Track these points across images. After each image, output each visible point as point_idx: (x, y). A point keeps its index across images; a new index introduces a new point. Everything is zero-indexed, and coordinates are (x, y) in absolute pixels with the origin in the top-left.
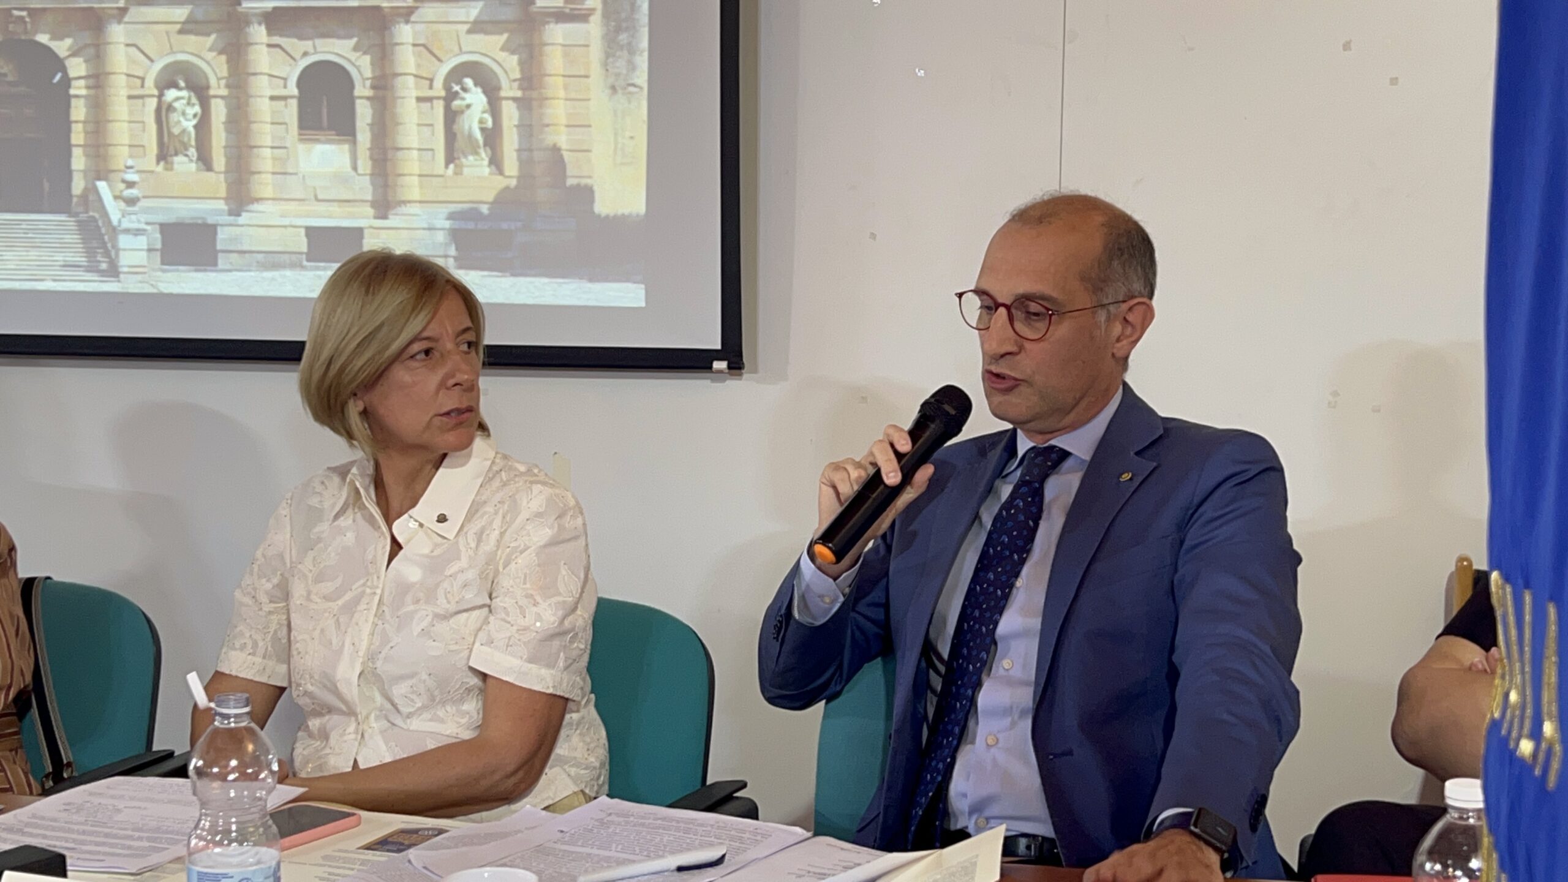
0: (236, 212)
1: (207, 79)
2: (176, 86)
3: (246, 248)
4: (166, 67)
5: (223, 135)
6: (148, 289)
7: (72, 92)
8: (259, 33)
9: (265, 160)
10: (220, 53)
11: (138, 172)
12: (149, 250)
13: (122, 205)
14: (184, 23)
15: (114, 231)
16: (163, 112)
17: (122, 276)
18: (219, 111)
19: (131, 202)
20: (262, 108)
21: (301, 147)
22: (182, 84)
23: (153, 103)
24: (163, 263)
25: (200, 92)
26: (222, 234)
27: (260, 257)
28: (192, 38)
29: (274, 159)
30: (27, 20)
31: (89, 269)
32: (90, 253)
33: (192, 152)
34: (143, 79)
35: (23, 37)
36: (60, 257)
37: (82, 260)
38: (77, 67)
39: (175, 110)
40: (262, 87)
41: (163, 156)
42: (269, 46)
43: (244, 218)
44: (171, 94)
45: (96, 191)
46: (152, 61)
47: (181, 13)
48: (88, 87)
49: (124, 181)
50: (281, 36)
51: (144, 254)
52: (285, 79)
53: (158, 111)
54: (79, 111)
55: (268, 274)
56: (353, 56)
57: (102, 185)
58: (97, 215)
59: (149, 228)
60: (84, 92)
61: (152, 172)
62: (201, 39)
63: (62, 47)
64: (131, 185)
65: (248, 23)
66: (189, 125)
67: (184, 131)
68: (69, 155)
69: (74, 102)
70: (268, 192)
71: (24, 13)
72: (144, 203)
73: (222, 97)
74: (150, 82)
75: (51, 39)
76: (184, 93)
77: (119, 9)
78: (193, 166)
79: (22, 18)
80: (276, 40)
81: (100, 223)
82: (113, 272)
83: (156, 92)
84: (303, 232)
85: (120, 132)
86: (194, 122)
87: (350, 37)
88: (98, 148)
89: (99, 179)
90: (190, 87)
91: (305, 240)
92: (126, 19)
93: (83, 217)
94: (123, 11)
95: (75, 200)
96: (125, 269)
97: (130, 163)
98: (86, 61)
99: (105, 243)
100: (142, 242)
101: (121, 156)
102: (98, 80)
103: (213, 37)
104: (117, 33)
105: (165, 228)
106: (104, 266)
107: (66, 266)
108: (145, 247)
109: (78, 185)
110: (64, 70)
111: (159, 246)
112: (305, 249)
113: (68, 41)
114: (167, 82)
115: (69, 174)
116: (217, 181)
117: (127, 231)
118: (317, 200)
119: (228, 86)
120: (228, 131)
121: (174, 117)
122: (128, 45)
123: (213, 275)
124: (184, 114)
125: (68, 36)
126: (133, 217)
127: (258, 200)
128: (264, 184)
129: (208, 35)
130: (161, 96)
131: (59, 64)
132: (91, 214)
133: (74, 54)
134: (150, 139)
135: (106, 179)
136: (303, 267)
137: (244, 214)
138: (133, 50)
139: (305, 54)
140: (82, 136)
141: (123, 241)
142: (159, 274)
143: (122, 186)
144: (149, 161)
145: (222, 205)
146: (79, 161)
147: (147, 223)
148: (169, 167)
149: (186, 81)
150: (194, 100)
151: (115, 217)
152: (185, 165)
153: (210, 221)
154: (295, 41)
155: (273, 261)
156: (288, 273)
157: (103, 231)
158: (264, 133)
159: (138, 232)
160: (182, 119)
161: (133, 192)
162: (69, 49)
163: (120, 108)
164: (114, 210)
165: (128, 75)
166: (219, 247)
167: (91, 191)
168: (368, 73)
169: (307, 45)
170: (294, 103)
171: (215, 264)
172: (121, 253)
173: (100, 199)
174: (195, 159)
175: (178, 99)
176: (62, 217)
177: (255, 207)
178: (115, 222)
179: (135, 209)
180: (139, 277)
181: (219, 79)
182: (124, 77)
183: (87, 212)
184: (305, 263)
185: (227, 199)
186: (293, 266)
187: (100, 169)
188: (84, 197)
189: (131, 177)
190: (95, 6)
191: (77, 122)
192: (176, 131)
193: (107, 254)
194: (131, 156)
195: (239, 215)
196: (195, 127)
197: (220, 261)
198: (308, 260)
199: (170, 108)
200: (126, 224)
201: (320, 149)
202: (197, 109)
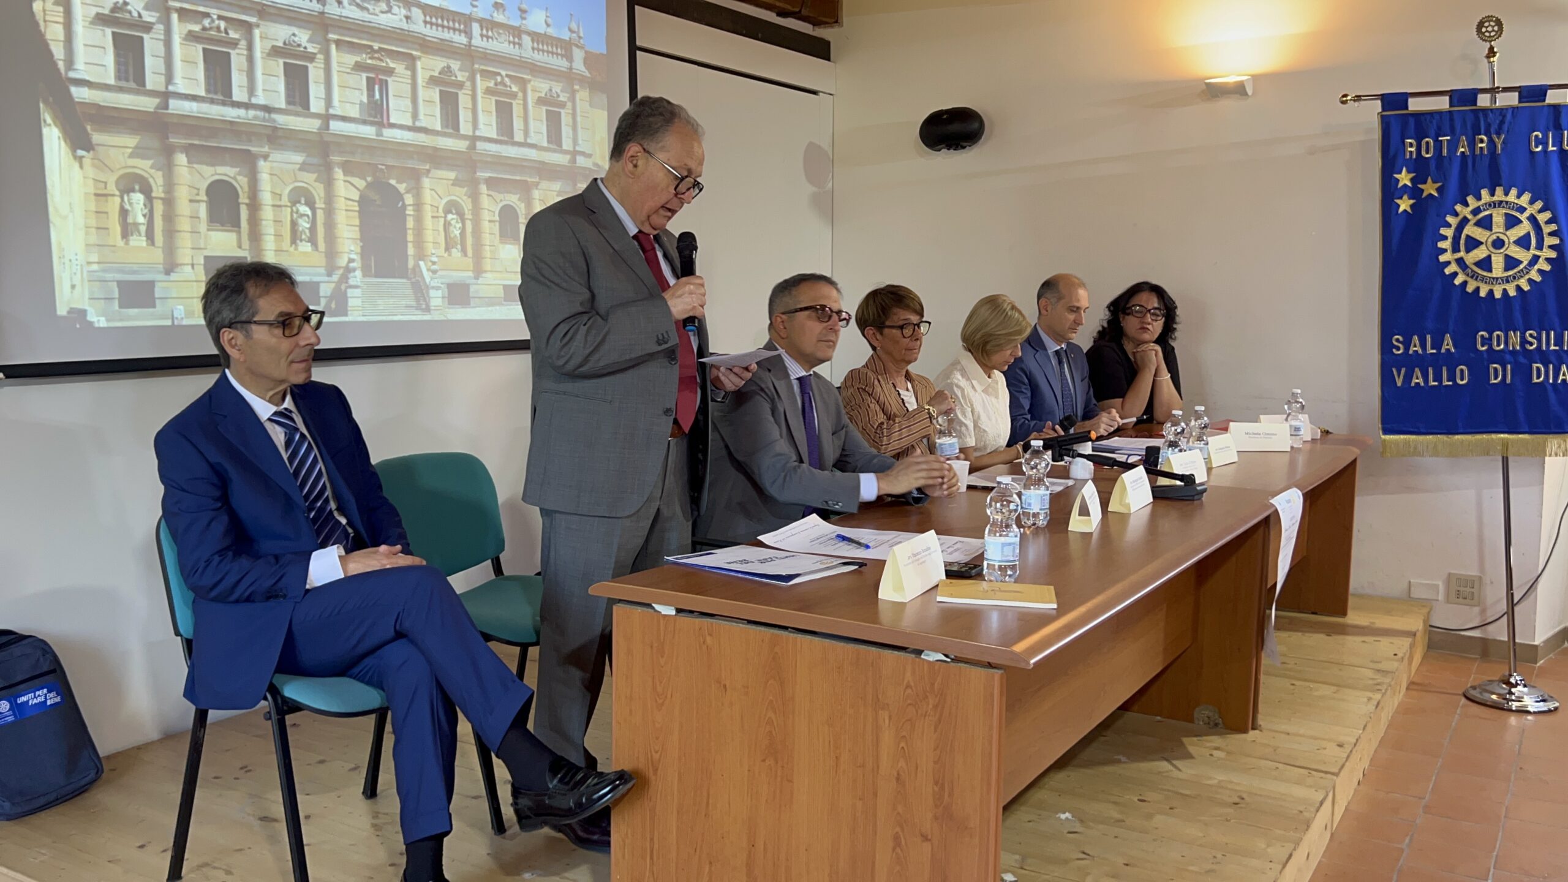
0: (477, 278)
1: (463, 209)
2: (451, 212)
3: (481, 296)
4: (448, 202)
5: (471, 239)
6: (442, 318)
7: (407, 212)
8: (483, 188)
9: (487, 251)
10: (469, 197)
11: (437, 256)
12: (443, 297)
13: (430, 273)
14: (454, 180)
15: (427, 287)
16: (447, 225)
17: (432, 312)
18: (469, 226)
19: (434, 272)
20: (486, 225)
21: (501, 246)
22: (454, 212)
23: (442, 220)
24: (449, 304)
25: (461, 215)
26: (472, 289)
27: (487, 300)
28: (457, 188)
29: (491, 251)
30: (385, 171)
31: (418, 308)
32: (417, 300)
33: (459, 247)
34: (437, 208)
35: (384, 180)
36: (404, 302)
37: (413, 303)
38: (409, 199)
39: (451, 225)
40: (486, 216)
41: (447, 249)
42: (488, 195)
43: (479, 282)
44: (450, 216)
45: (419, 266)
46: (441, 198)
47: (452, 175)
48: (414, 210)
49: (431, 261)
50: (492, 191)
51: (440, 300)
52: (494, 212)
53: (445, 225)
54: (410, 223)
55: (490, 308)
56: (518, 203)
57: (421, 263)
58: (420, 279)
59: (442, 286)
60: (412, 213)
61: (443, 256)
62: (461, 189)
63: (402, 188)
64: (434, 263)
65: (479, 183)
66: (457, 233)
67: (456, 236)
68: (406, 246)
69: (408, 217)
70: (488, 268)
71: (384, 167)
72: (440, 273)
73: (470, 219)
74: (441, 210)
75: (397, 182)
76: (455, 216)
77: (427, 170)
78: (459, 254)
79: (382, 169)
80: (491, 193)
81: (421, 283)
82: (428, 310)
83: (443, 215)
84: (502, 287)
85: (429, 235)
86: (459, 232)
87: (517, 194)
88: (419, 243)
89: (420, 260)
90: (458, 213)
91: (502, 291)
92: (430, 176)
93: (413, 280)
94: (428, 171)
95: (410, 271)
96: (433, 308)
97: (433, 252)
98: (413, 196)
99: (424, 294)
100: (439, 293)
101: (430, 248)
102: (418, 206)
103: (466, 189)
104: (426, 182)
105: (450, 286)
106: (424, 306)
107: (408, 307)
108: (441, 296)
109: (411, 263)
110: (403, 200)
111: (447, 295)
112: (502, 295)
113: (404, 185)
114: (447, 211)
115: (406, 256)
116: (469, 262)
117: (433, 288)
118: (507, 272)
119: (472, 214)
120: (473, 237)
121: (452, 228)
122: (431, 190)
123: (468, 309)
124: (455, 227)
125: (404, 182)
126: (436, 280)
127: (486, 272)
128: (487, 264)
129: (464, 187)
130: (445, 217)
131: (400, 197)
132: (417, 278)
133: (407, 192)
134: (442, 239)
135: (423, 260)
136: (503, 305)
137: (480, 279)
138: (433, 192)
139: (501, 201)
140: (412, 236)
141: (432, 293)
142: (447, 310)
143: (430, 264)
144: (441, 251)
145: (471, 274)
146: (411, 250)
147: (442, 284)
148: (450, 255)
149: (456, 210)
150: (459, 221)
151: (428, 280)
152: (456, 253)
153: (467, 282)
154: (497, 194)
155: (491, 302)
156: (498, 308)
157: (423, 287)
158: (487, 239)
159: (437, 288)
160: (454, 230)
161: (434, 267)
162: (405, 189)
163: (428, 222)
164: (427, 275)
165: (432, 205)
166: (471, 295)
167: (417, 267)
168: (524, 212)
169: (501, 196)
170: (497, 224)
171: (469, 304)
172: (431, 300)
173: (421, 271)
174: (460, 250)
175: (453, 219)
176: (404, 280)
177: (484, 275)
178: (428, 283)
179: (436, 276)
180: (439, 312)
181: (469, 210)
182: (429, 206)
183: (415, 277)
184: (503, 303)
185: (472, 271)
186: (500, 304)
187: (421, 255)
188: (414, 269)
189: (435, 259)
190: (417, 167)
191: (410, 229)
192: (452, 235)
193: (425, 300)
194: (434, 248)
195: (478, 279)
196: (460, 234)
197: (472, 303)
198: (505, 301)
199: (450, 224)
200: (433, 284)
201: (508, 247)
202: (460, 225)
